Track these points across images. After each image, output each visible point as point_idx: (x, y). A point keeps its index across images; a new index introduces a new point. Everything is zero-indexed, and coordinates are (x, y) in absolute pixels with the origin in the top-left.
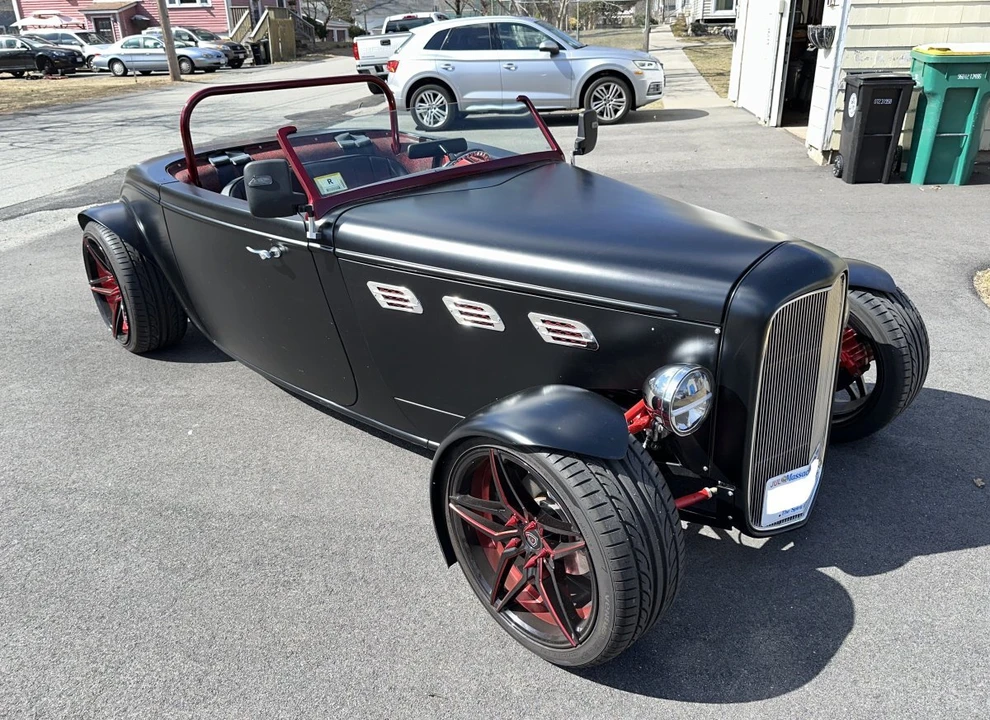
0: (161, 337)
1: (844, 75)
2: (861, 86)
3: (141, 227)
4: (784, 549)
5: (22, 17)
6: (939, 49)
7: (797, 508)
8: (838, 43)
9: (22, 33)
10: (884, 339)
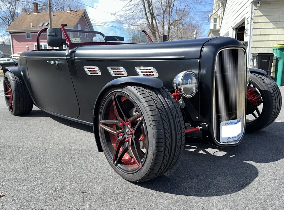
0: (23, 109)
1: (252, 54)
2: (257, 56)
3: (22, 73)
4: (231, 157)
5: (13, 54)
6: (280, 45)
7: (234, 138)
8: (249, 46)
9: (13, 58)
10: (264, 88)
